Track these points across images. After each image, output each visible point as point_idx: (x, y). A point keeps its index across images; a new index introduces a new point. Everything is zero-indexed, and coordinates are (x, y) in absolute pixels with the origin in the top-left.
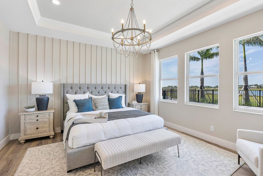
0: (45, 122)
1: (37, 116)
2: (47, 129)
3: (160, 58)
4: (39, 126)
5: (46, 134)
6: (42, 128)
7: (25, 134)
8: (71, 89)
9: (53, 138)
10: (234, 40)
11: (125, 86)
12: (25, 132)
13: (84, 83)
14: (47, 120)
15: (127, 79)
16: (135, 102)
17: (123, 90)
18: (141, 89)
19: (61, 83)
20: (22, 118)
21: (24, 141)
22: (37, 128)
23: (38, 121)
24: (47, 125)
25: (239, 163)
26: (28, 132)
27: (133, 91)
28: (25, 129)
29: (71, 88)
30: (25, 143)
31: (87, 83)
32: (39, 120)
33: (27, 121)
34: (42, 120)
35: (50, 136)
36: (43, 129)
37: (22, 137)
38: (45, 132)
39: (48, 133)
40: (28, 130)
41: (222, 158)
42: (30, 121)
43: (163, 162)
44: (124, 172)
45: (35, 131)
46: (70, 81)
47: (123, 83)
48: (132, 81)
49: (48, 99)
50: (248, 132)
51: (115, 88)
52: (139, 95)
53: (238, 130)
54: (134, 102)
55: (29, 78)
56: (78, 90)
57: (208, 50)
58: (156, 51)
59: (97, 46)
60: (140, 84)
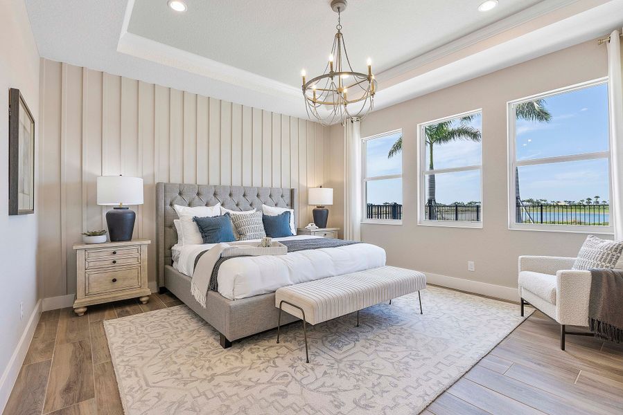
0: (130, 267)
1: (114, 253)
2: (134, 282)
3: (363, 134)
4: (118, 275)
5: (132, 292)
6: (125, 279)
7: (87, 292)
8: (179, 196)
9: (148, 302)
10: (507, 103)
11: (292, 191)
12: (87, 288)
13: (205, 183)
14: (134, 261)
15: (295, 177)
16: (312, 227)
17: (288, 200)
18: (325, 197)
19: (156, 181)
20: (80, 257)
21: (85, 309)
22: (114, 280)
23: (115, 264)
24: (135, 272)
25: (522, 315)
26: (94, 290)
27: (307, 203)
28: (87, 282)
29: (180, 194)
30: (86, 313)
31: (212, 183)
32: (118, 261)
33: (91, 264)
34: (124, 261)
35: (141, 297)
36: (126, 283)
37: (81, 302)
38: (131, 288)
39: (137, 291)
40: (92, 285)
41: (494, 310)
42: (98, 263)
43: (398, 322)
44: (334, 339)
45: (109, 286)
46: (176, 179)
47: (286, 185)
48: (303, 183)
49: (134, 215)
50: (537, 260)
51: (270, 196)
52: (321, 211)
53: (520, 257)
54: (310, 225)
55: (86, 168)
56: (194, 199)
57: (441, 125)
58: (355, 119)
59: (232, 103)
60: (321, 187)
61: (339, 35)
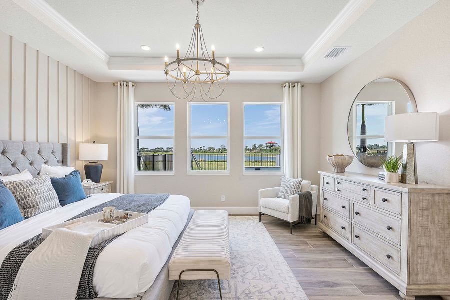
11: (65, 147)
17: (59, 156)
25: (260, 221)
27: (77, 158)
51: (39, 152)
58: (131, 84)
59: (11, 37)
60: (94, 142)
61: (198, 26)
